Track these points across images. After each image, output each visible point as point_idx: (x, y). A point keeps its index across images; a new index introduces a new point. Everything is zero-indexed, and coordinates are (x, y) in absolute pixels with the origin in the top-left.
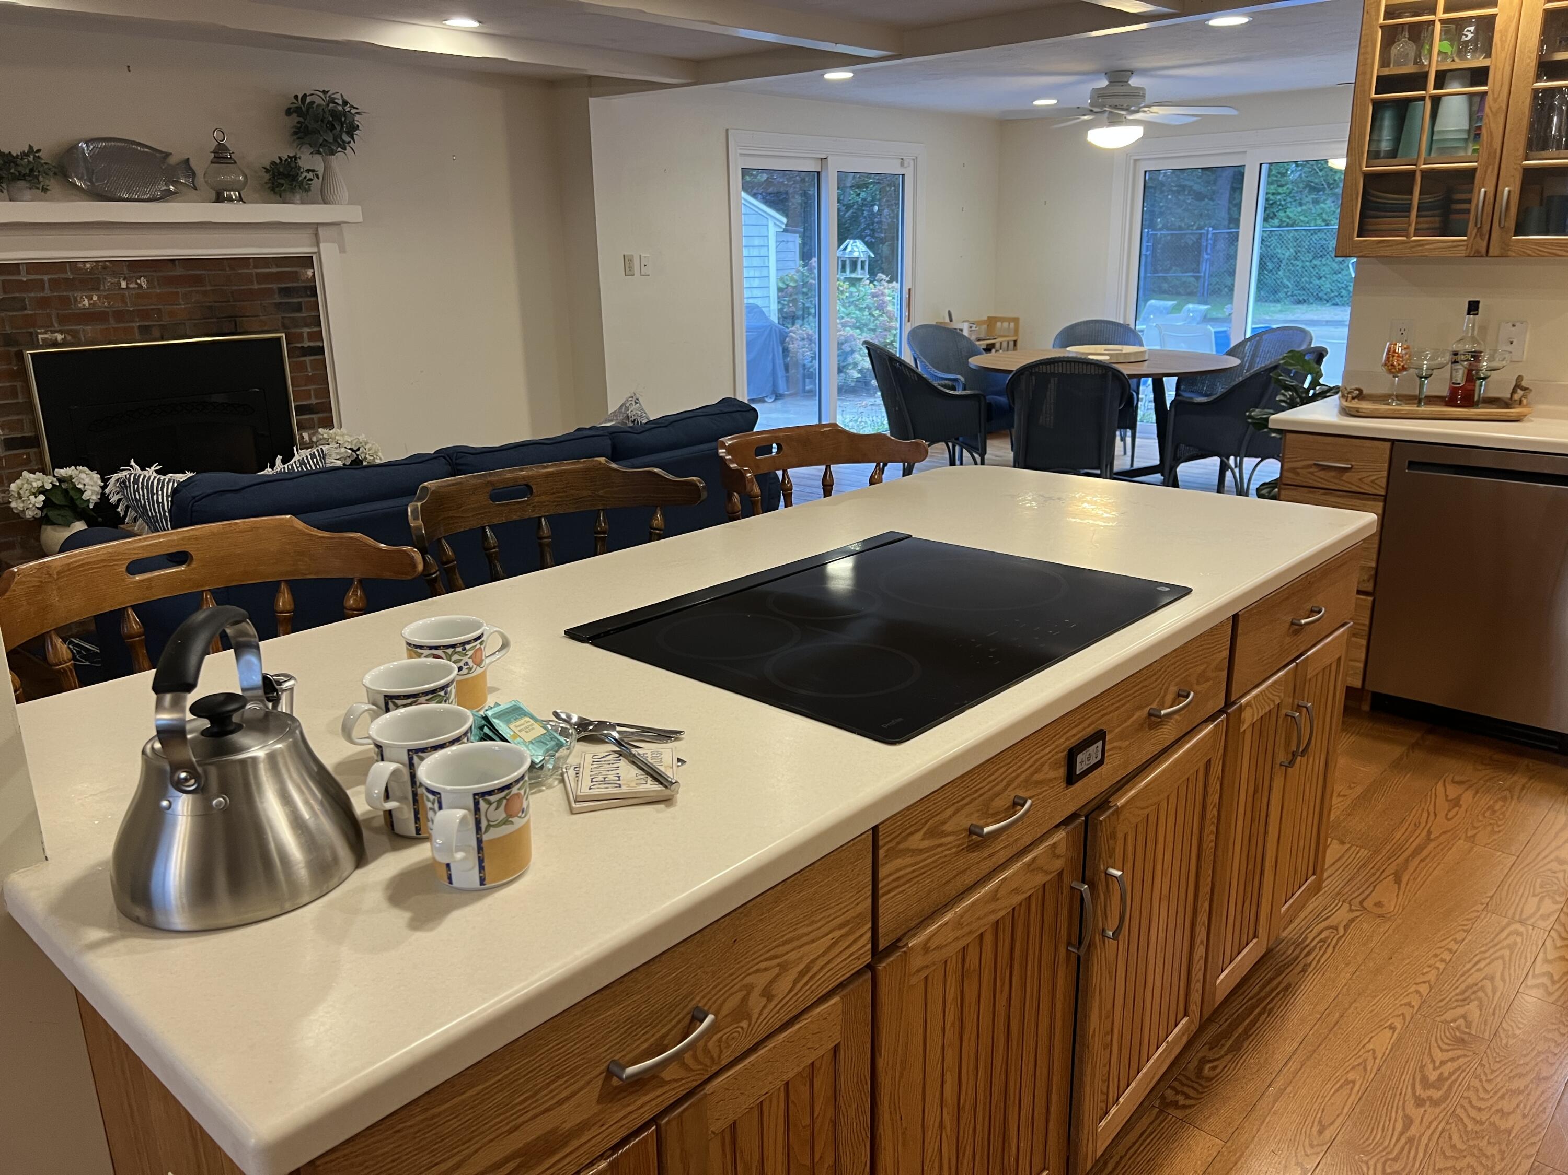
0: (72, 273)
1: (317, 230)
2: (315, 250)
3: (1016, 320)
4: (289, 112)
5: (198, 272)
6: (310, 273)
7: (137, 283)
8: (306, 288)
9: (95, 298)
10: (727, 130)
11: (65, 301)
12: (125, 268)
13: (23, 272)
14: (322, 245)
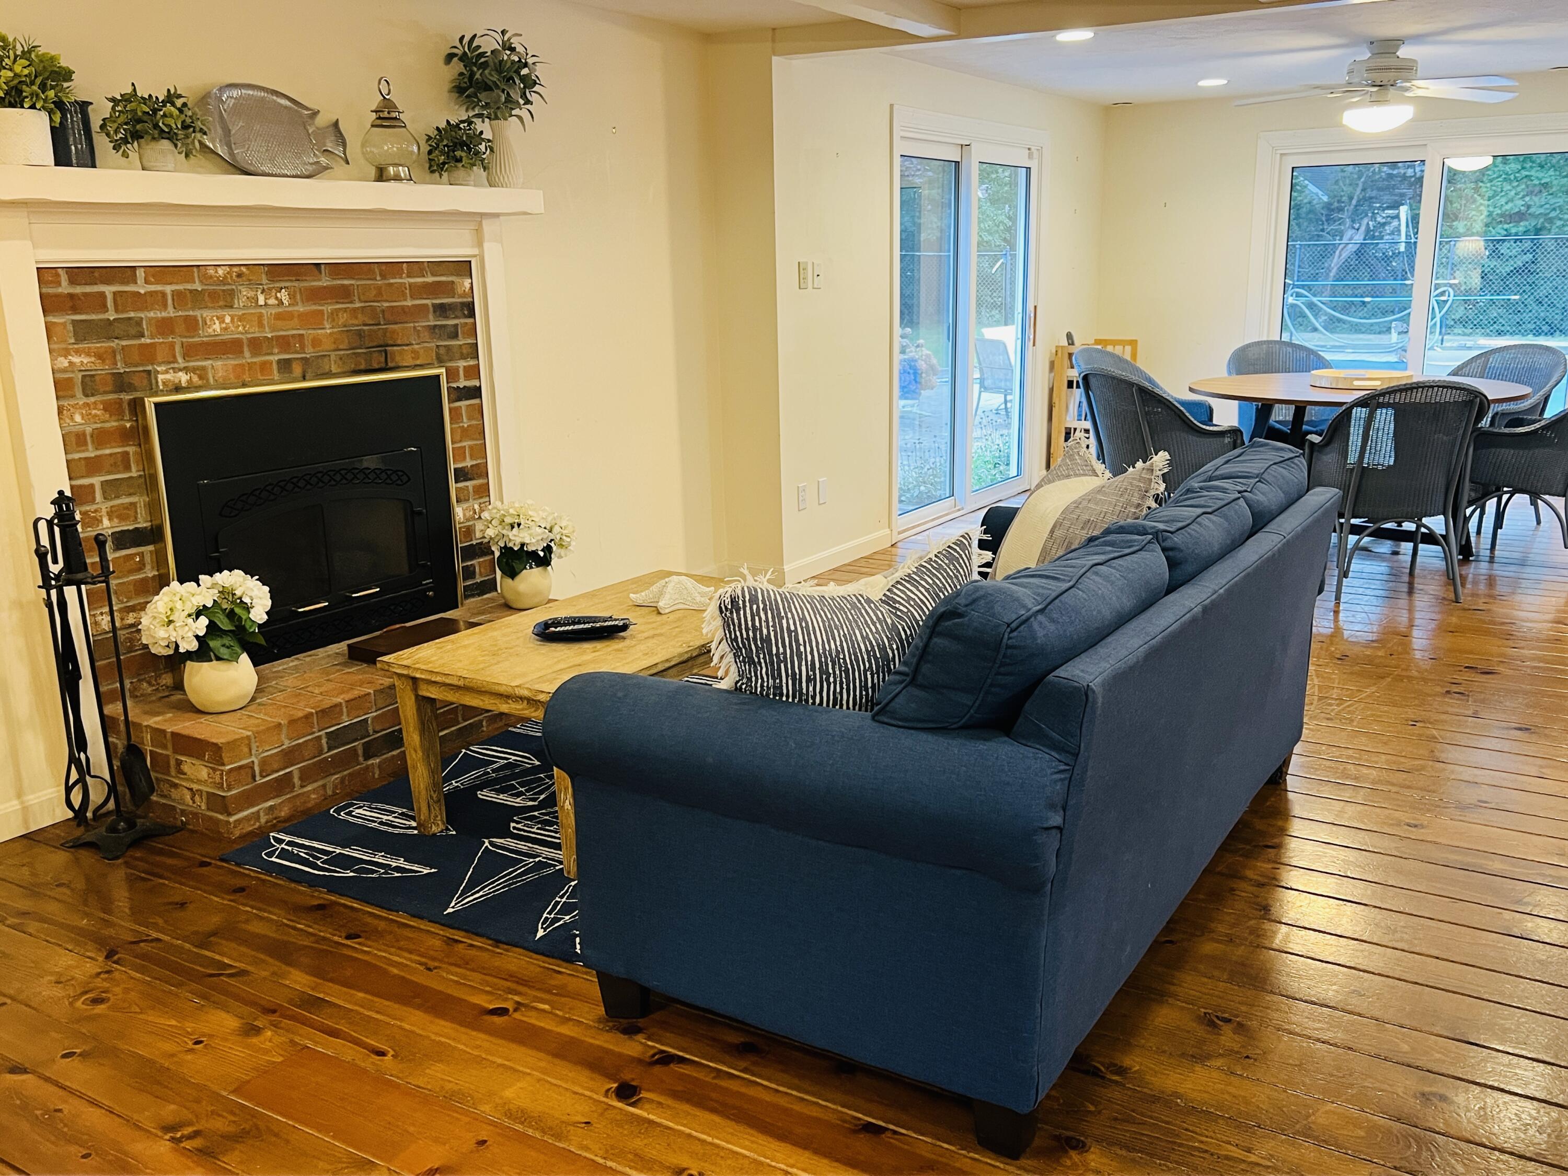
0: (201, 282)
1: (480, 224)
2: (476, 251)
3: (1133, 343)
4: (450, 57)
5: (346, 282)
6: (467, 283)
7: (277, 298)
8: (463, 304)
9: (228, 319)
10: (892, 106)
11: (192, 325)
12: (264, 276)
13: (141, 280)
14: (486, 245)
